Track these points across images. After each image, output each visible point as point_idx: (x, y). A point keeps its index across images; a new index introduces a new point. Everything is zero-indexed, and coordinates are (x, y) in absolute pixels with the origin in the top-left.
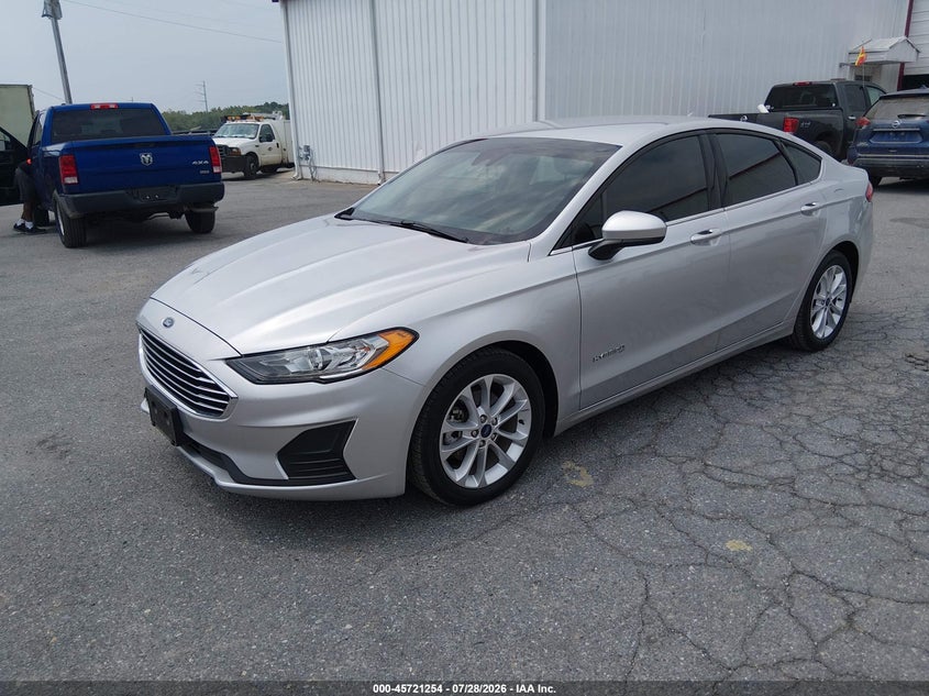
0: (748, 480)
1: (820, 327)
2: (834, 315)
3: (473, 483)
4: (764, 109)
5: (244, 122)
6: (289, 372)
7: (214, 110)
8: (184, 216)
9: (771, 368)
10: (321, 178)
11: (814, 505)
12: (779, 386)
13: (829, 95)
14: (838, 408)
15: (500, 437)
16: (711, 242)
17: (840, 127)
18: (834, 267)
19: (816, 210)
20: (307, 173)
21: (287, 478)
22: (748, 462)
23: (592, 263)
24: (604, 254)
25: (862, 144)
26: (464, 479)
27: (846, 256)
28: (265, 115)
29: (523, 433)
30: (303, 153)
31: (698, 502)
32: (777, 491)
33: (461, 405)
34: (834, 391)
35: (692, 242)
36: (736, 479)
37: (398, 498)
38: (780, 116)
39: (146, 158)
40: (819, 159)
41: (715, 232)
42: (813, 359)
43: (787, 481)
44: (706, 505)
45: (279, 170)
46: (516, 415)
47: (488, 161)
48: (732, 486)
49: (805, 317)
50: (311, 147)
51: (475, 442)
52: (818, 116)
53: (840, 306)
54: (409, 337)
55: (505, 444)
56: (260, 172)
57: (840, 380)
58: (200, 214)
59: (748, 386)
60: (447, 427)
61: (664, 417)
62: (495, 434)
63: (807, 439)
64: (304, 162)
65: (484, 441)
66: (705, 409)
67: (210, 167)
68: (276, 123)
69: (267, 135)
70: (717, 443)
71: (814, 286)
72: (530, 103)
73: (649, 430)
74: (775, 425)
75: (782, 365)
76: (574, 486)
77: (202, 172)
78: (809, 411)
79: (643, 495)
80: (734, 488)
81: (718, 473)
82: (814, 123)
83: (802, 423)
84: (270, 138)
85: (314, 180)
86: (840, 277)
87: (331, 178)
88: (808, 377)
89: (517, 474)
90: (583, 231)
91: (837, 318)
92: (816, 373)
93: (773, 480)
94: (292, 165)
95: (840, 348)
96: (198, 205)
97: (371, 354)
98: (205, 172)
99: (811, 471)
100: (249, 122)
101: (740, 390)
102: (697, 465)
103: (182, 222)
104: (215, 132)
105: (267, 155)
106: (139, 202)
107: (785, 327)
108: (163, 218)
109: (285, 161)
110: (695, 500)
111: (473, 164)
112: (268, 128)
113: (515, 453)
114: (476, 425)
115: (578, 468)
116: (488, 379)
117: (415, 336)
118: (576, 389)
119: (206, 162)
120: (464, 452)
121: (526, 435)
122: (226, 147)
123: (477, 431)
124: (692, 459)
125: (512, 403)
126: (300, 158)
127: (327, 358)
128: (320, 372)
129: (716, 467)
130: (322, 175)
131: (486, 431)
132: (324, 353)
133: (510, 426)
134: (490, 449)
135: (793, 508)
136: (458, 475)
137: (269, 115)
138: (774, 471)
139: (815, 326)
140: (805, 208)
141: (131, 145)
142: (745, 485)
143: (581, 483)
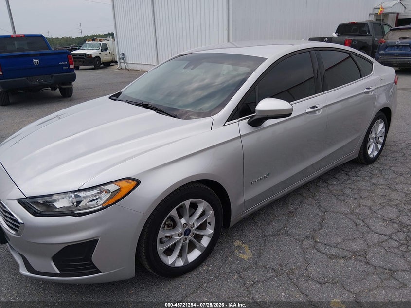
0: (340, 253)
1: (372, 152)
2: (378, 144)
3: (180, 263)
4: (335, 35)
5: (94, 42)
6: (56, 208)
7: (85, 36)
8: (58, 89)
9: (347, 175)
10: (129, 68)
11: (379, 270)
12: (352, 186)
13: (365, 28)
14: (385, 201)
15: (196, 234)
16: (317, 112)
17: (370, 43)
18: (379, 120)
19: (371, 91)
20: (123, 66)
21: (59, 272)
22: (339, 240)
23: (250, 129)
24: (256, 123)
25: (382, 52)
26: (174, 262)
27: (385, 114)
28: (104, 39)
29: (210, 230)
30: (121, 56)
31: (313, 271)
32: (357, 260)
33: (171, 218)
34: (381, 189)
35: (307, 113)
36: (333, 251)
37: (132, 280)
38: (343, 38)
39: (36, 61)
40: (372, 63)
41: (319, 106)
42: (368, 168)
43: (362, 253)
44: (317, 272)
45: (111, 64)
46: (206, 220)
47: (192, 67)
48: (332, 257)
49: (365, 147)
50: (125, 54)
51: (180, 239)
52: (361, 38)
53: (381, 140)
54: (134, 183)
55: (199, 238)
56: (102, 65)
57: (384, 182)
58: (65, 88)
59: (335, 186)
60: (162, 234)
61: (292, 208)
62: (193, 233)
63: (370, 222)
64: (122, 61)
65: (186, 239)
66: (314, 202)
67: (68, 65)
68: (109, 43)
69: (105, 48)
70: (321, 226)
71: (369, 131)
72: (226, 32)
73: (283, 217)
74: (352, 213)
75: (352, 173)
76: (241, 259)
77: (64, 68)
78: (369, 203)
79: (281, 265)
80: (332, 259)
81: (322, 248)
82: (359, 42)
83: (367, 211)
84: (106, 49)
85: (126, 69)
86: (381, 125)
87: (134, 68)
88: (367, 181)
89: (207, 254)
90: (245, 110)
91: (380, 146)
92: (371, 178)
93: (354, 253)
94: (116, 62)
95: (381, 162)
96: (64, 84)
97: (108, 195)
98: (66, 68)
99: (374, 245)
100: (96, 42)
101: (332, 189)
102: (311, 242)
103: (58, 92)
104: (81, 47)
105: (105, 57)
106: (33, 83)
107: (354, 153)
108: (48, 90)
109: (114, 60)
110: (311, 268)
111: (185, 68)
112: (105, 45)
113: (205, 242)
114: (181, 230)
115: (243, 245)
116: (187, 203)
117: (138, 183)
118: (241, 201)
119: (66, 63)
120: (174, 246)
121: (212, 231)
122: (85, 54)
123: (182, 233)
124: (307, 238)
125: (203, 214)
126: (120, 59)
127: (79, 199)
128: (76, 208)
129: (322, 243)
130: (130, 67)
131: (187, 232)
132: (77, 196)
133: (202, 227)
134: (190, 241)
135: (367, 274)
136: (170, 260)
137: (106, 39)
138: (354, 246)
139: (369, 152)
140: (366, 90)
141: (28, 55)
142: (338, 256)
143: (245, 257)
